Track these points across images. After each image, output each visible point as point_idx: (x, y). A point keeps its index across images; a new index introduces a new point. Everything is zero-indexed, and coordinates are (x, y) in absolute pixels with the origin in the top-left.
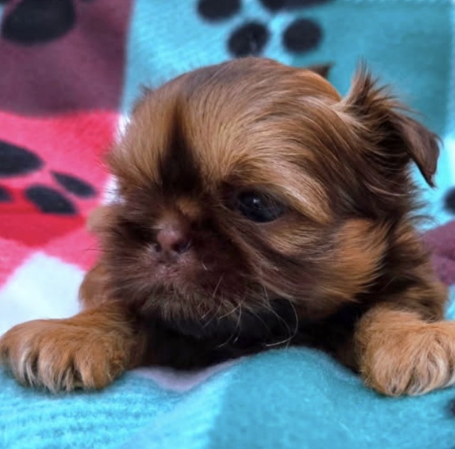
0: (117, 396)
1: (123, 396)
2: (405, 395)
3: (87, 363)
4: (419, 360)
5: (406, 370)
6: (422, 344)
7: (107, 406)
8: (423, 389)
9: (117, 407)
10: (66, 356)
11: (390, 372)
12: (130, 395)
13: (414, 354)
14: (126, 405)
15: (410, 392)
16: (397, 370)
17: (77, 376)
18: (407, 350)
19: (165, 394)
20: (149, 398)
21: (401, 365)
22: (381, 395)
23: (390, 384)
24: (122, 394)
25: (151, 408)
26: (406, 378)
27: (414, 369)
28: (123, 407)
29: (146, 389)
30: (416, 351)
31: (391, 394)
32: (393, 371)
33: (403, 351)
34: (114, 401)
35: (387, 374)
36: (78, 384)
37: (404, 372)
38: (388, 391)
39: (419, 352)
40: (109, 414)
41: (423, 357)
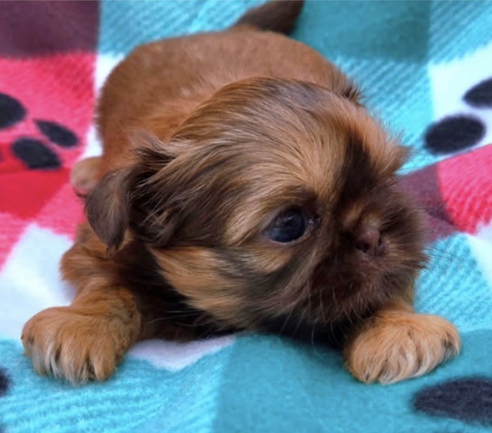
0: (118, 383)
1: (124, 383)
2: (376, 382)
3: (99, 358)
4: (392, 352)
5: (379, 361)
6: (396, 338)
7: (111, 394)
8: (392, 379)
9: (120, 393)
10: (84, 353)
11: (366, 360)
12: (130, 381)
13: (388, 347)
14: (127, 391)
15: (381, 380)
16: (371, 362)
17: (90, 369)
18: (382, 342)
19: (160, 375)
20: (145, 380)
21: (375, 357)
22: (356, 380)
23: (364, 372)
24: (122, 380)
25: (149, 391)
26: (378, 368)
27: (387, 360)
28: (125, 393)
29: (142, 372)
30: (390, 344)
31: (365, 380)
32: (368, 359)
33: (379, 343)
34: (117, 388)
35: (363, 363)
36: (92, 376)
37: (377, 363)
38: (363, 378)
39: (392, 345)
40: (113, 400)
41: (395, 350)
